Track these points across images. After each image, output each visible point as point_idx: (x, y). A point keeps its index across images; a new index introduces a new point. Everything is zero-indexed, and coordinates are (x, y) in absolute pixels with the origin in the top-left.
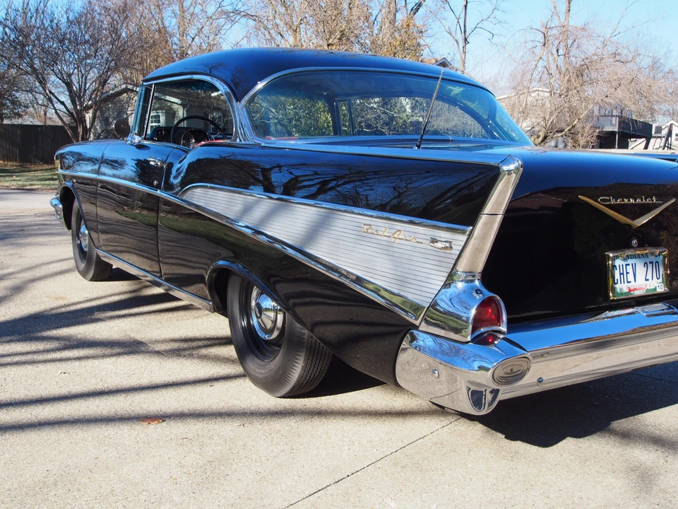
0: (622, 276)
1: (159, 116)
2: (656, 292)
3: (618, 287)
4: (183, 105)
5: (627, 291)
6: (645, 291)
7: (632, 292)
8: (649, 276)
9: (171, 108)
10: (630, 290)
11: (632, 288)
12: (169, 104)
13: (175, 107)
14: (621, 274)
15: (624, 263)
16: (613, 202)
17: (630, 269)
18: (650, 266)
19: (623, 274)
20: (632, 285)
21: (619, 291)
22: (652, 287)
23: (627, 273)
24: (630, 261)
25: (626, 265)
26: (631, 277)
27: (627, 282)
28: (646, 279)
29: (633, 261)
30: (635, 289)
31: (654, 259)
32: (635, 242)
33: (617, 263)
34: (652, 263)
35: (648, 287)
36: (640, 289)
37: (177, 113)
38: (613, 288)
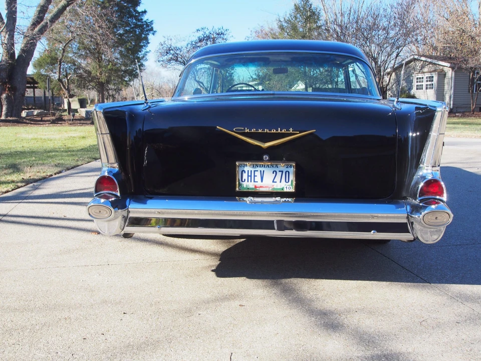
0: (250, 177)
1: (433, 77)
2: (282, 191)
3: (245, 184)
4: (453, 68)
5: (254, 187)
6: (271, 189)
7: (258, 188)
8: (277, 180)
9: (443, 70)
10: (256, 187)
12: (442, 67)
13: (446, 69)
14: (248, 176)
15: (253, 170)
16: (247, 130)
17: (258, 174)
18: (279, 174)
19: (251, 176)
20: (259, 184)
21: (245, 186)
22: (279, 187)
23: (255, 176)
24: (259, 169)
25: (255, 171)
26: (258, 178)
27: (254, 181)
28: (273, 182)
29: (262, 169)
30: (261, 187)
31: (285, 169)
32: (266, 157)
33: (246, 169)
34: (282, 172)
35: (275, 187)
36: (266, 187)
37: (447, 74)
38: (240, 185)
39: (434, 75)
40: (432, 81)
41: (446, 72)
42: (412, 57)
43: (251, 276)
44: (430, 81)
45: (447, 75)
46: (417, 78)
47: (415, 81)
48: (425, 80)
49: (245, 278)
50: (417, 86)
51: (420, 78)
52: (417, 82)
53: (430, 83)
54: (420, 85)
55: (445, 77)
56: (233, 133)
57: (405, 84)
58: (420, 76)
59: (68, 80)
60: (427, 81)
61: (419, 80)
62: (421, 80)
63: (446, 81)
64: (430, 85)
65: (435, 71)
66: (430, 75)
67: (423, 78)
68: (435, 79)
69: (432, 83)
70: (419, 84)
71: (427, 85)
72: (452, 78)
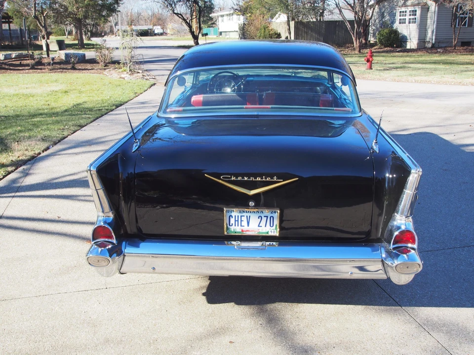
0: (237, 222)
1: (416, 11)
2: (267, 235)
3: (232, 228)
5: (241, 231)
6: (256, 233)
7: (244, 232)
8: (262, 224)
9: (426, 4)
10: (242, 231)
11: (244, 230)
13: (429, 3)
14: (235, 221)
15: (240, 215)
16: (233, 178)
17: (244, 219)
18: (264, 219)
19: (238, 221)
20: (246, 228)
21: (232, 230)
22: (264, 231)
23: (241, 221)
24: (245, 214)
25: (241, 216)
26: (245, 223)
27: (241, 226)
28: (259, 226)
29: (248, 214)
30: (247, 231)
31: (269, 215)
32: (252, 204)
33: (233, 214)
34: (267, 217)
35: (260, 231)
36: (252, 231)
37: (430, 7)
38: (227, 228)
39: (417, 9)
40: (415, 15)
41: (429, 5)
43: (239, 303)
44: (413, 15)
45: (430, 9)
46: (400, 12)
47: (398, 14)
48: (408, 13)
49: (233, 303)
50: (400, 19)
51: (403, 12)
52: (400, 16)
53: (413, 17)
54: (403, 19)
55: (428, 11)
56: (220, 181)
57: (388, 17)
58: (403, 9)
59: (44, 17)
60: (410, 15)
61: (402, 14)
62: (404, 14)
63: (429, 15)
64: (413, 19)
65: (418, 4)
66: (413, 9)
67: (406, 11)
68: (418, 13)
69: (415, 17)
70: (402, 18)
71: (410, 19)
72: (435, 12)
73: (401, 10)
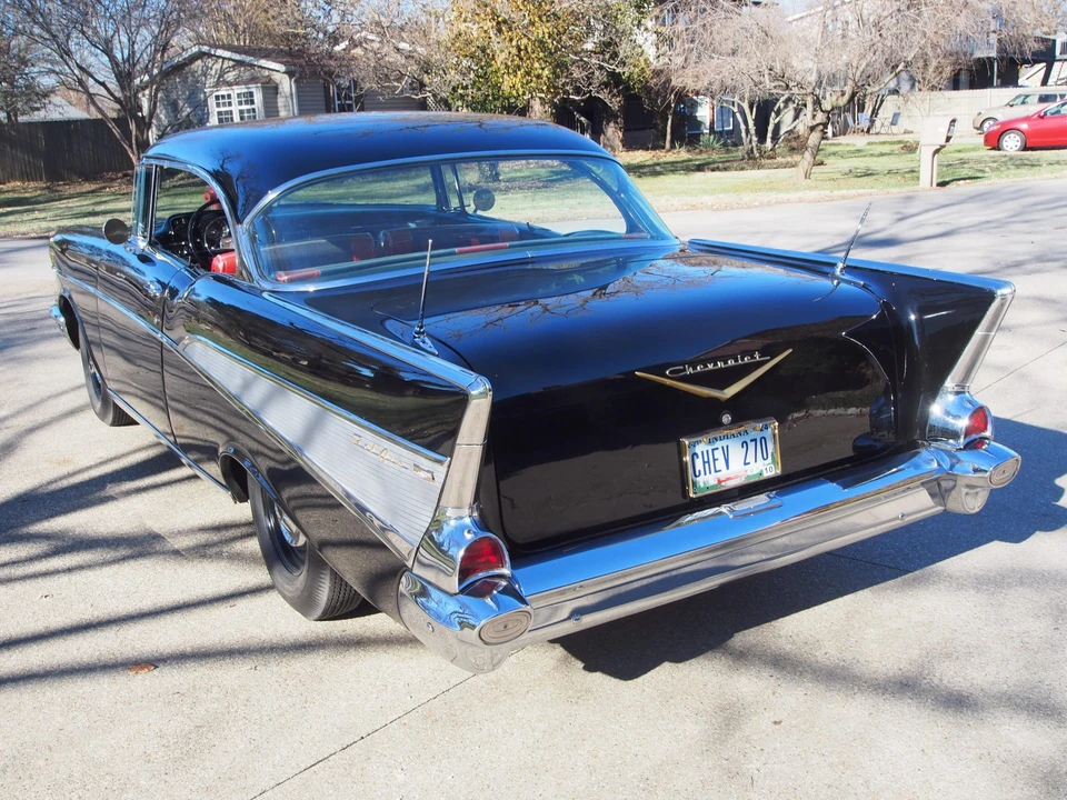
0: (707, 465)
1: (251, 94)
2: (762, 478)
3: (701, 481)
4: (290, 74)
5: (717, 482)
6: (743, 479)
7: (723, 484)
8: (750, 458)
9: (270, 80)
10: (720, 482)
11: (722, 479)
12: (267, 73)
13: (277, 77)
14: (704, 462)
15: (710, 448)
16: (690, 371)
17: (719, 454)
18: (752, 447)
19: (708, 462)
20: (724, 474)
21: (702, 485)
22: (755, 472)
23: (715, 460)
24: (719, 444)
25: (713, 450)
26: (721, 464)
27: (716, 471)
28: (745, 464)
29: (724, 443)
30: (728, 479)
31: (758, 435)
32: (726, 419)
33: (699, 449)
34: (756, 440)
35: (749, 473)
36: (736, 477)
37: (280, 86)
38: (694, 484)
39: (253, 90)
40: (252, 102)
41: (278, 82)
42: (195, 49)
44: (247, 103)
45: (280, 90)
46: (217, 98)
47: (212, 102)
48: (235, 100)
50: (220, 113)
51: (223, 97)
52: (218, 105)
53: (249, 107)
54: (226, 113)
55: (277, 94)
57: (189, 110)
58: (223, 91)
60: (240, 103)
61: (221, 101)
62: (227, 101)
63: (281, 101)
64: (248, 111)
65: (253, 80)
66: (246, 90)
67: (229, 96)
68: (258, 97)
69: (253, 106)
70: (223, 109)
71: (241, 112)
72: (292, 95)
73: (218, 93)
